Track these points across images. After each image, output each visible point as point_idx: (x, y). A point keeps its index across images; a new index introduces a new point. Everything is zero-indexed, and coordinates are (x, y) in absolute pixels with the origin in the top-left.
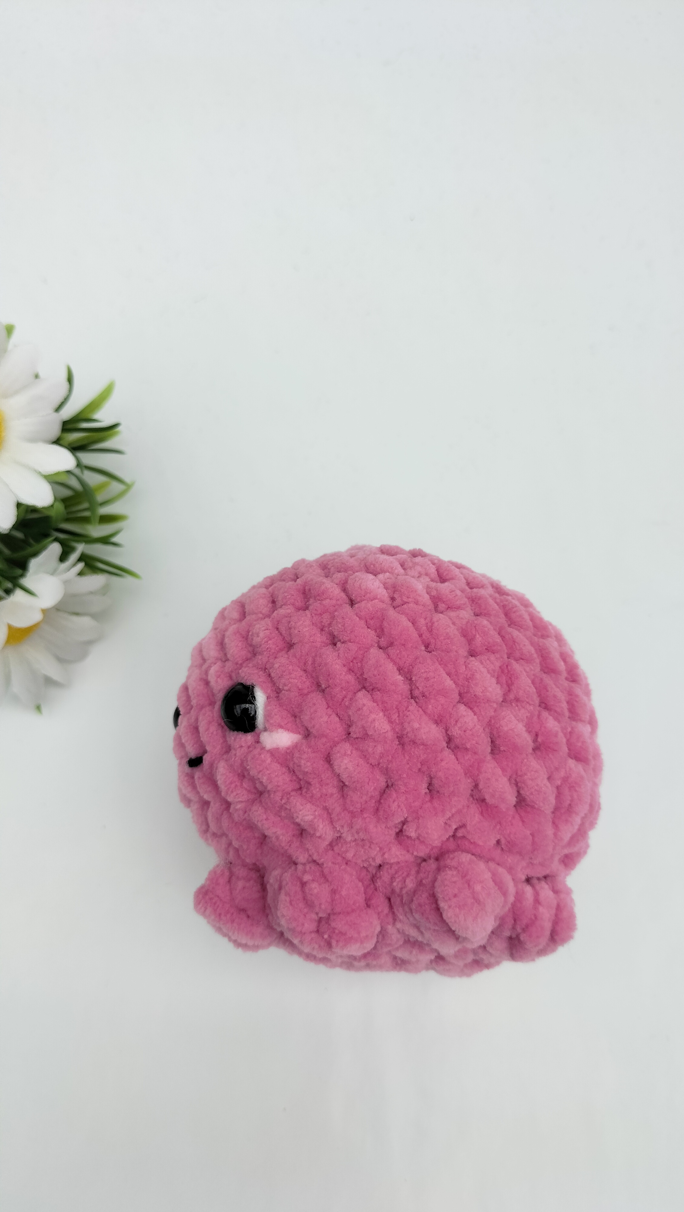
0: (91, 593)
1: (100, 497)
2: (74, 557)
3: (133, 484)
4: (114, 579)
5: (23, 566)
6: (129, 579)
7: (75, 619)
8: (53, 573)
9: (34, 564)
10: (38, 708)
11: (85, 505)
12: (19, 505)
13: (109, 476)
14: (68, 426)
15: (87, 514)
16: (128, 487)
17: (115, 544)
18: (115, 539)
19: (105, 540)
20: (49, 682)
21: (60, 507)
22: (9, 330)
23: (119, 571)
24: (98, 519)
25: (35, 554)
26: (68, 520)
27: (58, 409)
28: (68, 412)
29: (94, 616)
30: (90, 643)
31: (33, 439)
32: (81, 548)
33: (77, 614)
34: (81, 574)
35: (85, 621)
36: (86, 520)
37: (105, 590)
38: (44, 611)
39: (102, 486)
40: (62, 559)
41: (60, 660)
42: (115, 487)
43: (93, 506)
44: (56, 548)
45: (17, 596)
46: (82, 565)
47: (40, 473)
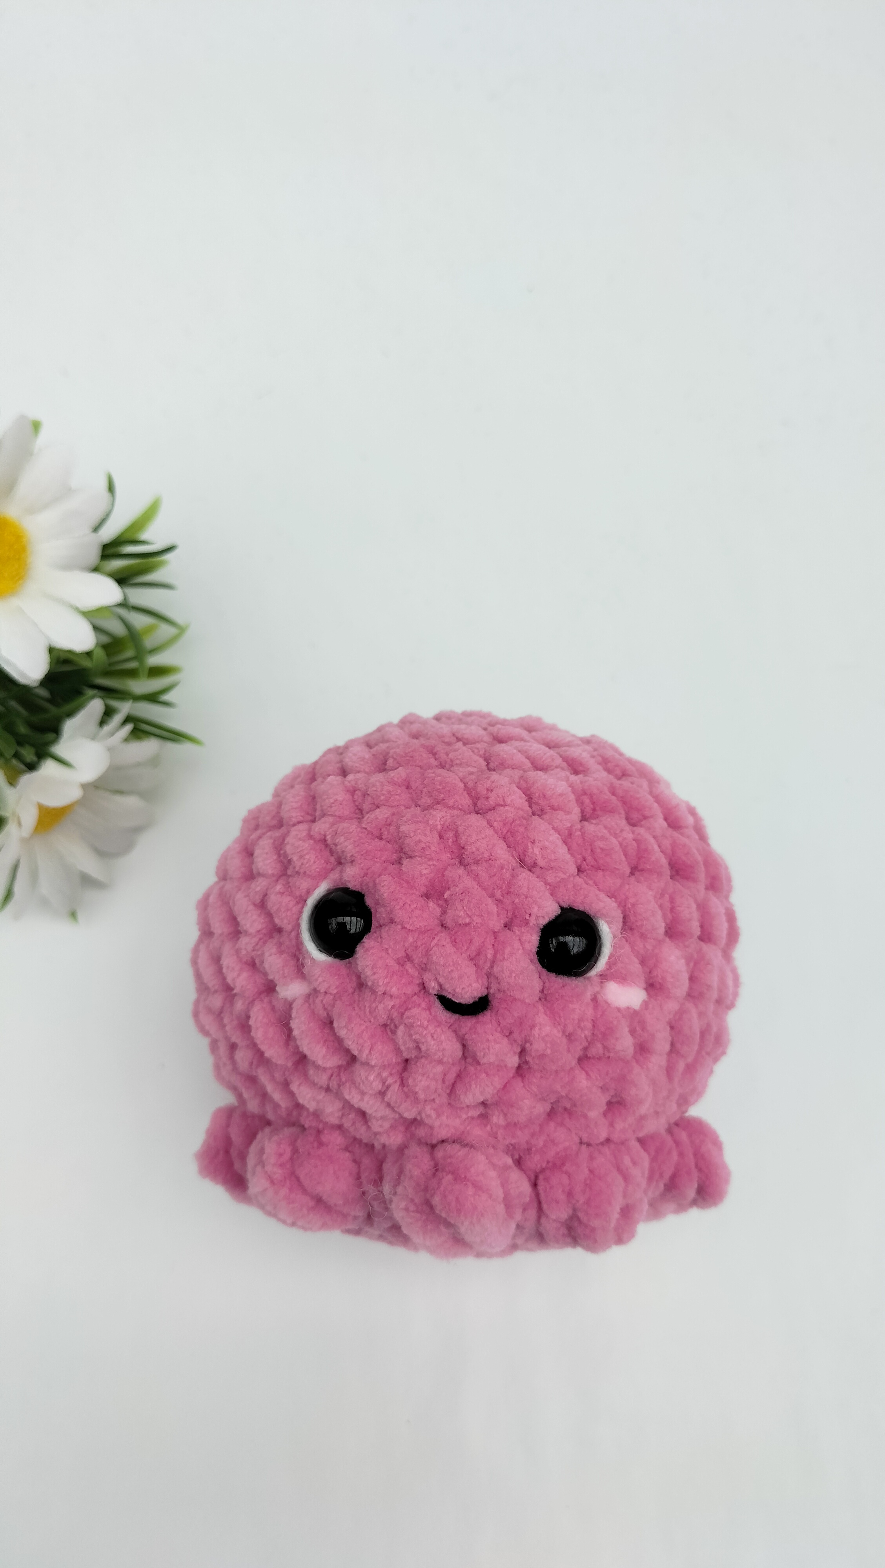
0: (140, 764)
1: (148, 642)
2: (117, 719)
3: (187, 627)
4: (168, 745)
5: (54, 730)
6: (187, 746)
7: (119, 799)
8: (92, 739)
9: (69, 726)
10: (73, 915)
11: (130, 653)
12: (52, 650)
13: (156, 617)
14: (109, 551)
15: (133, 665)
16: (181, 630)
17: (166, 704)
18: (166, 697)
19: (154, 698)
20: (86, 880)
21: (100, 654)
22: (36, 426)
23: (174, 736)
24: (146, 672)
25: (70, 714)
26: (109, 673)
27: (96, 529)
28: (109, 532)
29: (142, 795)
30: (138, 830)
31: (68, 566)
32: (125, 708)
33: (121, 792)
34: (126, 740)
35: (132, 802)
36: (132, 674)
37: (155, 761)
38: (84, 786)
39: (150, 629)
40: (102, 723)
41: (101, 854)
42: (165, 631)
43: (141, 653)
44: (95, 706)
45: (49, 768)
46: (129, 727)
47: (77, 610)
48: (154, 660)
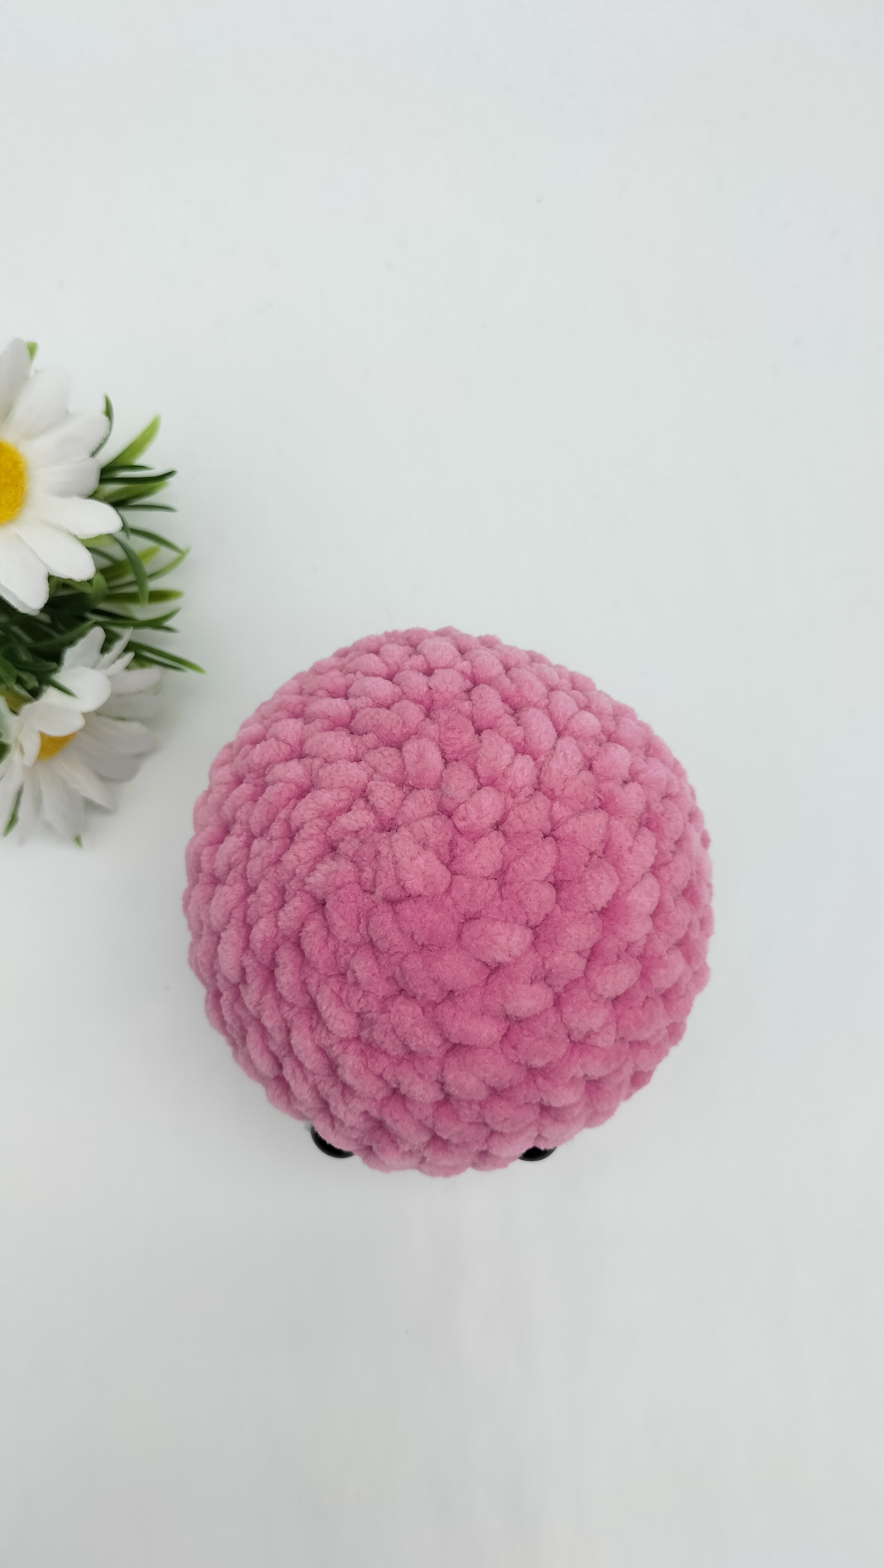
0: (141, 692)
1: (148, 567)
2: (119, 646)
3: (188, 550)
4: (171, 672)
5: (56, 658)
6: (190, 673)
7: (120, 724)
8: (94, 667)
9: (70, 655)
10: (78, 840)
11: (130, 577)
12: (50, 578)
13: (159, 541)
14: (107, 474)
15: (133, 589)
16: (182, 554)
17: (169, 629)
18: (169, 623)
19: (157, 624)
20: (90, 806)
21: (101, 580)
22: (32, 349)
23: (176, 663)
24: (147, 596)
25: (71, 643)
26: (110, 598)
27: (93, 454)
28: (107, 454)
29: (144, 721)
30: (140, 756)
31: (65, 494)
32: (127, 634)
33: (123, 719)
34: (128, 668)
35: (135, 728)
36: (133, 598)
37: (157, 688)
38: (86, 715)
39: (149, 553)
40: (104, 649)
41: (103, 779)
42: (165, 555)
43: (141, 579)
44: (97, 635)
45: (50, 695)
46: (130, 656)
47: (76, 536)
48: (154, 585)
